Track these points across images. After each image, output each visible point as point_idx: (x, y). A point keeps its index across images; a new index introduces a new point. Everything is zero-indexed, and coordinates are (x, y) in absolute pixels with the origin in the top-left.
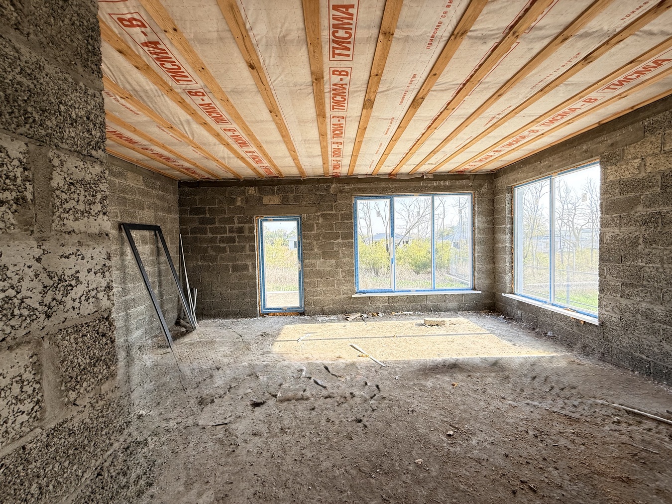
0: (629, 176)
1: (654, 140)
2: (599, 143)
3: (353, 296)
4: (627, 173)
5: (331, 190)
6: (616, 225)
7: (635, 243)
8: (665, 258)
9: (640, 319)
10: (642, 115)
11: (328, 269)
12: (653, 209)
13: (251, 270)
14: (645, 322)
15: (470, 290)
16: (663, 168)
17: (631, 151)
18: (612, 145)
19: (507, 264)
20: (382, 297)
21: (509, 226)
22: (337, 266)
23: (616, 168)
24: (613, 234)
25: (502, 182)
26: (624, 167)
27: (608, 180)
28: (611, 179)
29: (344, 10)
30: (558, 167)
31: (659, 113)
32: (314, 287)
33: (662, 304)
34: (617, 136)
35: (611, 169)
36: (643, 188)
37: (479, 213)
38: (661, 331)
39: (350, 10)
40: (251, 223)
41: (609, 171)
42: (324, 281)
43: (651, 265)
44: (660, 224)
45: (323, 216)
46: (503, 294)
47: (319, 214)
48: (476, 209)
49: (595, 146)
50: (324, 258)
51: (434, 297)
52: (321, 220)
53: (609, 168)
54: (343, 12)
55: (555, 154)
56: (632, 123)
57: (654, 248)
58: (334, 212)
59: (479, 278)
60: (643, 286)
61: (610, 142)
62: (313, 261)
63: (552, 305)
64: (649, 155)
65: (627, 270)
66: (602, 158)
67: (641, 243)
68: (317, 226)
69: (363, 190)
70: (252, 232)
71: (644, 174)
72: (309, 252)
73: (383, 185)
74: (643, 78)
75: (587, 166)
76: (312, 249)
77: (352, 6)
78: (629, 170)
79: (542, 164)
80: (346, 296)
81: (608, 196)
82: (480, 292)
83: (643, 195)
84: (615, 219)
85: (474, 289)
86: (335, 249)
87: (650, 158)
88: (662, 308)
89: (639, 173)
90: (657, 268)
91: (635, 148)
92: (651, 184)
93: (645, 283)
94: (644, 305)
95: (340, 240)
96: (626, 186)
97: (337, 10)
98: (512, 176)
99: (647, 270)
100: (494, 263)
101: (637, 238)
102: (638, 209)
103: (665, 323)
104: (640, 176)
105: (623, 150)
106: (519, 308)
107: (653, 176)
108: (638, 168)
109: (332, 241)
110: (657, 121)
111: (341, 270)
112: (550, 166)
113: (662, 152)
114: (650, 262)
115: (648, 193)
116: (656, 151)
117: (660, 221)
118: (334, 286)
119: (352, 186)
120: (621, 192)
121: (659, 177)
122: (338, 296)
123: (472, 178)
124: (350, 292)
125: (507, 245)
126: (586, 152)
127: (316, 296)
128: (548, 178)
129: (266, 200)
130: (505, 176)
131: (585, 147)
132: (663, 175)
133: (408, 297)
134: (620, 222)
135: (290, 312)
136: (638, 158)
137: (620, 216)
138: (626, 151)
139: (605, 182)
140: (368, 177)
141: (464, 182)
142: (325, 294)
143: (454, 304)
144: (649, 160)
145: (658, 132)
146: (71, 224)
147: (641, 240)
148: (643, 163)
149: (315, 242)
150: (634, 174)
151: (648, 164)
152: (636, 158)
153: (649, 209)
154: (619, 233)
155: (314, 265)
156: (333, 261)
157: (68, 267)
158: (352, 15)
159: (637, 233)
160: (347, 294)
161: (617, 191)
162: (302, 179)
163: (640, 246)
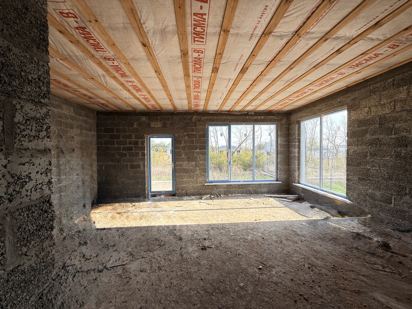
0: (362, 117)
1: (375, 97)
2: (347, 97)
3: (205, 184)
4: (361, 115)
5: (193, 119)
6: (355, 145)
7: (366, 156)
8: (381, 164)
9: (368, 199)
10: (369, 83)
11: (191, 168)
12: (375, 136)
13: (142, 168)
14: (371, 201)
15: (275, 181)
16: (380, 114)
17: (364, 103)
18: (354, 99)
19: (296, 166)
20: (223, 185)
21: (297, 144)
22: (196, 166)
23: (356, 112)
24: (354, 150)
25: (294, 118)
26: (359, 112)
27: (351, 119)
28: (353, 119)
29: (200, 16)
30: (325, 111)
31: (378, 82)
32: (182, 179)
33: (379, 190)
34: (356, 94)
35: (353, 113)
36: (369, 124)
37: (280, 136)
38: (379, 206)
39: (204, 17)
40: (143, 139)
41: (352, 114)
42: (188, 175)
43: (374, 168)
44: (378, 145)
45: (188, 135)
46: (294, 184)
47: (185, 134)
48: (279, 133)
49: (345, 99)
50: (188, 161)
51: (254, 185)
52: (186, 138)
53: (352, 112)
54: (199, 17)
55: (323, 103)
56: (364, 88)
57: (375, 159)
58: (194, 133)
59: (280, 174)
60: (369, 180)
61: (352, 97)
62: (181, 163)
63: (321, 190)
64: (373, 106)
65: (361, 171)
66: (348, 106)
67: (369, 155)
68: (184, 141)
69: (213, 120)
70: (144, 144)
71: (370, 117)
72: (179, 157)
73: (225, 117)
74: (369, 63)
75: (340, 110)
76: (181, 156)
77: (205, 14)
78: (362, 114)
79: (316, 108)
80: (201, 184)
81: (351, 128)
82: (281, 182)
83: (369, 128)
84: (355, 141)
85: (277, 181)
86: (195, 156)
87: (373, 108)
88: (380, 193)
89: (368, 116)
90: (377, 170)
91: (365, 101)
92: (373, 122)
93: (371, 178)
94: (370, 191)
95: (198, 150)
96: (361, 123)
97: (196, 16)
98: (299, 115)
99: (372, 171)
100: (289, 165)
101: (367, 152)
102: (367, 136)
103: (381, 201)
104: (368, 118)
105: (359, 102)
106: (302, 192)
107: (375, 118)
108: (367, 113)
109: (193, 150)
110: (377, 87)
111: (198, 168)
112: (320, 110)
113: (380, 104)
114: (373, 166)
115: (372, 127)
116: (377, 104)
117: (378, 143)
118: (194, 178)
119: (206, 117)
120: (358, 126)
121: (378, 118)
122: (196, 185)
123: (277, 114)
124: (203, 182)
125: (296, 154)
126: (340, 102)
127: (183, 184)
128: (319, 116)
129: (153, 125)
130: (295, 114)
131: (339, 100)
132: (380, 118)
133: (238, 185)
134: (358, 143)
135: (167, 194)
136: (367, 107)
137: (358, 140)
138: (361, 103)
139: (350, 120)
140: (216, 112)
141: (272, 117)
142: (188, 183)
143: (266, 190)
144: (373, 109)
145: (377, 93)
146: (26, 144)
147: (368, 154)
148: (370, 110)
149: (182, 151)
150: (365, 116)
151: (372, 111)
152: (366, 107)
153: (372, 136)
154: (357, 150)
155: (182, 165)
156: (194, 163)
157: (24, 170)
158: (205, 19)
159: (367, 150)
160: (202, 183)
161: (356, 125)
162: (175, 112)
163: (368, 157)
